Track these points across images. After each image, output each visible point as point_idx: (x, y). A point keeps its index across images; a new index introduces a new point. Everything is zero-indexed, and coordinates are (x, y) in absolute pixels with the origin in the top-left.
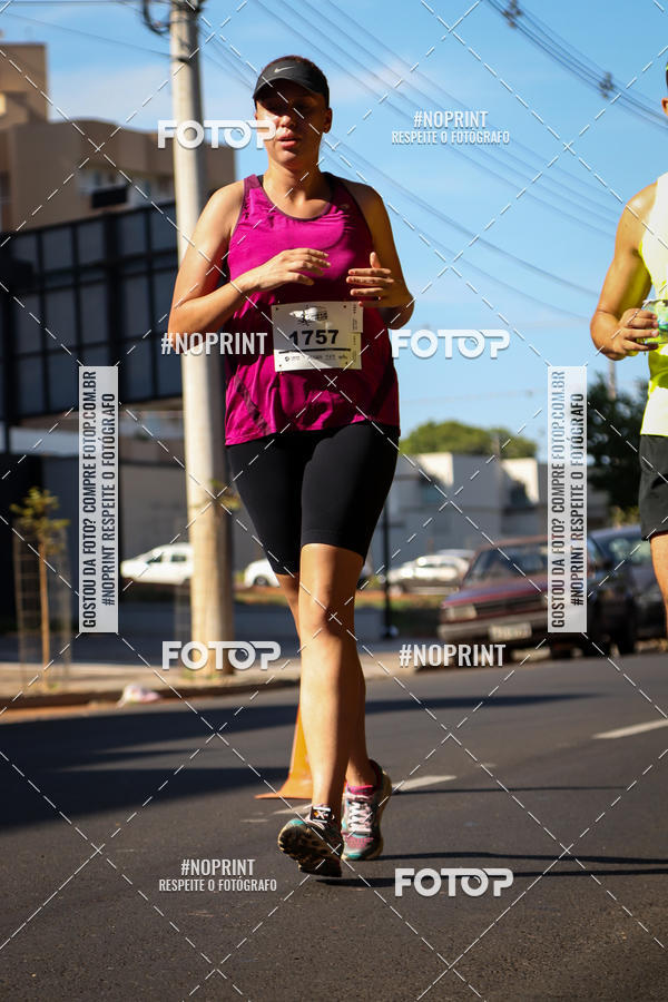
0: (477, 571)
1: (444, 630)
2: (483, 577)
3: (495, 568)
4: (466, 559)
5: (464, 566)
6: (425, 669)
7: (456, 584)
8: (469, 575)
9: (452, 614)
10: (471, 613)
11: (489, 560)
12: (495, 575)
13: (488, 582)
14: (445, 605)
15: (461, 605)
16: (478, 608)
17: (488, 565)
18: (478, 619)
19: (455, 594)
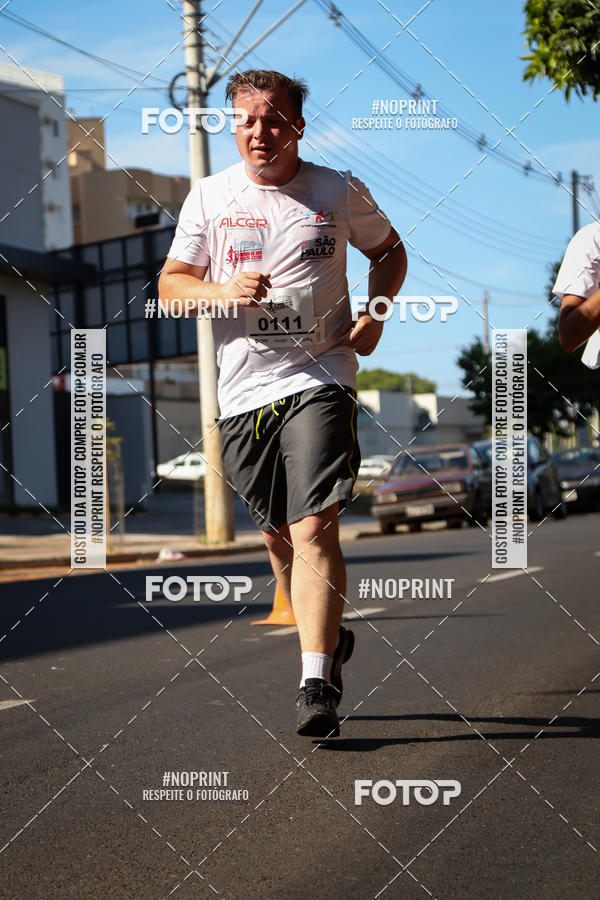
0: (397, 470)
1: (375, 510)
2: (401, 473)
3: (408, 468)
4: (390, 462)
5: (388, 467)
6: (362, 536)
7: (384, 478)
8: (392, 472)
9: (380, 499)
10: (394, 498)
11: (405, 462)
12: (409, 473)
13: (404, 477)
14: (376, 493)
15: (386, 493)
16: (399, 495)
17: (405, 465)
18: (398, 502)
19: (383, 485)
